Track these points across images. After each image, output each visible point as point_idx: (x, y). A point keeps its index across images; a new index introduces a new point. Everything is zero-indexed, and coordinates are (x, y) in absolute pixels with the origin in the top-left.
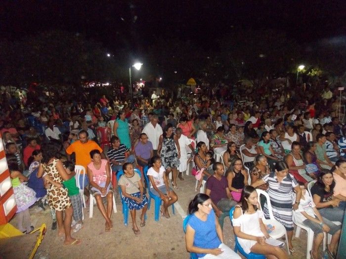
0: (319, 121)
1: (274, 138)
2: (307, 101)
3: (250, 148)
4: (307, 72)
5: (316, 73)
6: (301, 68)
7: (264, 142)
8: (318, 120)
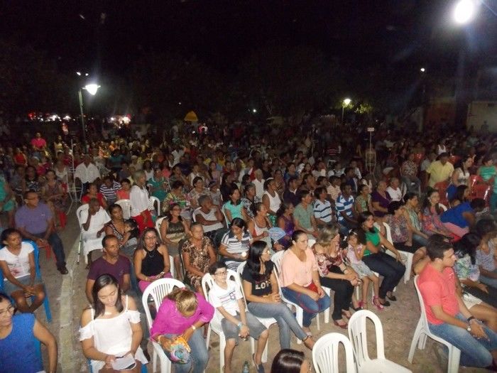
0: (335, 173)
1: (251, 198)
2: (340, 147)
3: (207, 212)
4: (355, 108)
5: (365, 109)
6: (347, 102)
7: (232, 203)
8: (334, 171)
